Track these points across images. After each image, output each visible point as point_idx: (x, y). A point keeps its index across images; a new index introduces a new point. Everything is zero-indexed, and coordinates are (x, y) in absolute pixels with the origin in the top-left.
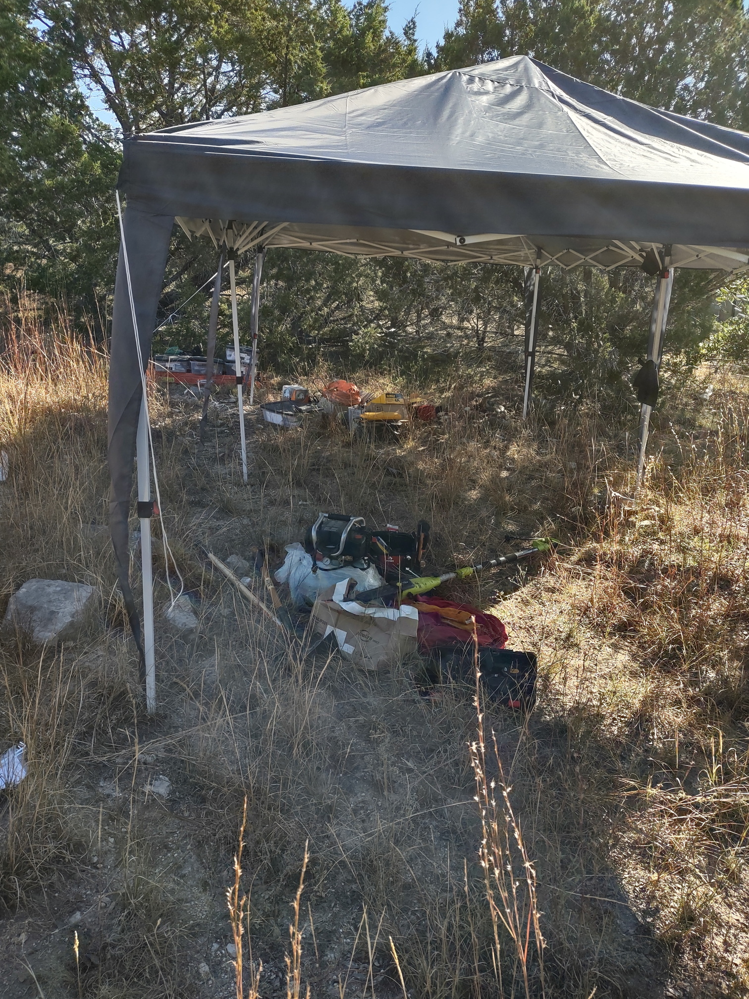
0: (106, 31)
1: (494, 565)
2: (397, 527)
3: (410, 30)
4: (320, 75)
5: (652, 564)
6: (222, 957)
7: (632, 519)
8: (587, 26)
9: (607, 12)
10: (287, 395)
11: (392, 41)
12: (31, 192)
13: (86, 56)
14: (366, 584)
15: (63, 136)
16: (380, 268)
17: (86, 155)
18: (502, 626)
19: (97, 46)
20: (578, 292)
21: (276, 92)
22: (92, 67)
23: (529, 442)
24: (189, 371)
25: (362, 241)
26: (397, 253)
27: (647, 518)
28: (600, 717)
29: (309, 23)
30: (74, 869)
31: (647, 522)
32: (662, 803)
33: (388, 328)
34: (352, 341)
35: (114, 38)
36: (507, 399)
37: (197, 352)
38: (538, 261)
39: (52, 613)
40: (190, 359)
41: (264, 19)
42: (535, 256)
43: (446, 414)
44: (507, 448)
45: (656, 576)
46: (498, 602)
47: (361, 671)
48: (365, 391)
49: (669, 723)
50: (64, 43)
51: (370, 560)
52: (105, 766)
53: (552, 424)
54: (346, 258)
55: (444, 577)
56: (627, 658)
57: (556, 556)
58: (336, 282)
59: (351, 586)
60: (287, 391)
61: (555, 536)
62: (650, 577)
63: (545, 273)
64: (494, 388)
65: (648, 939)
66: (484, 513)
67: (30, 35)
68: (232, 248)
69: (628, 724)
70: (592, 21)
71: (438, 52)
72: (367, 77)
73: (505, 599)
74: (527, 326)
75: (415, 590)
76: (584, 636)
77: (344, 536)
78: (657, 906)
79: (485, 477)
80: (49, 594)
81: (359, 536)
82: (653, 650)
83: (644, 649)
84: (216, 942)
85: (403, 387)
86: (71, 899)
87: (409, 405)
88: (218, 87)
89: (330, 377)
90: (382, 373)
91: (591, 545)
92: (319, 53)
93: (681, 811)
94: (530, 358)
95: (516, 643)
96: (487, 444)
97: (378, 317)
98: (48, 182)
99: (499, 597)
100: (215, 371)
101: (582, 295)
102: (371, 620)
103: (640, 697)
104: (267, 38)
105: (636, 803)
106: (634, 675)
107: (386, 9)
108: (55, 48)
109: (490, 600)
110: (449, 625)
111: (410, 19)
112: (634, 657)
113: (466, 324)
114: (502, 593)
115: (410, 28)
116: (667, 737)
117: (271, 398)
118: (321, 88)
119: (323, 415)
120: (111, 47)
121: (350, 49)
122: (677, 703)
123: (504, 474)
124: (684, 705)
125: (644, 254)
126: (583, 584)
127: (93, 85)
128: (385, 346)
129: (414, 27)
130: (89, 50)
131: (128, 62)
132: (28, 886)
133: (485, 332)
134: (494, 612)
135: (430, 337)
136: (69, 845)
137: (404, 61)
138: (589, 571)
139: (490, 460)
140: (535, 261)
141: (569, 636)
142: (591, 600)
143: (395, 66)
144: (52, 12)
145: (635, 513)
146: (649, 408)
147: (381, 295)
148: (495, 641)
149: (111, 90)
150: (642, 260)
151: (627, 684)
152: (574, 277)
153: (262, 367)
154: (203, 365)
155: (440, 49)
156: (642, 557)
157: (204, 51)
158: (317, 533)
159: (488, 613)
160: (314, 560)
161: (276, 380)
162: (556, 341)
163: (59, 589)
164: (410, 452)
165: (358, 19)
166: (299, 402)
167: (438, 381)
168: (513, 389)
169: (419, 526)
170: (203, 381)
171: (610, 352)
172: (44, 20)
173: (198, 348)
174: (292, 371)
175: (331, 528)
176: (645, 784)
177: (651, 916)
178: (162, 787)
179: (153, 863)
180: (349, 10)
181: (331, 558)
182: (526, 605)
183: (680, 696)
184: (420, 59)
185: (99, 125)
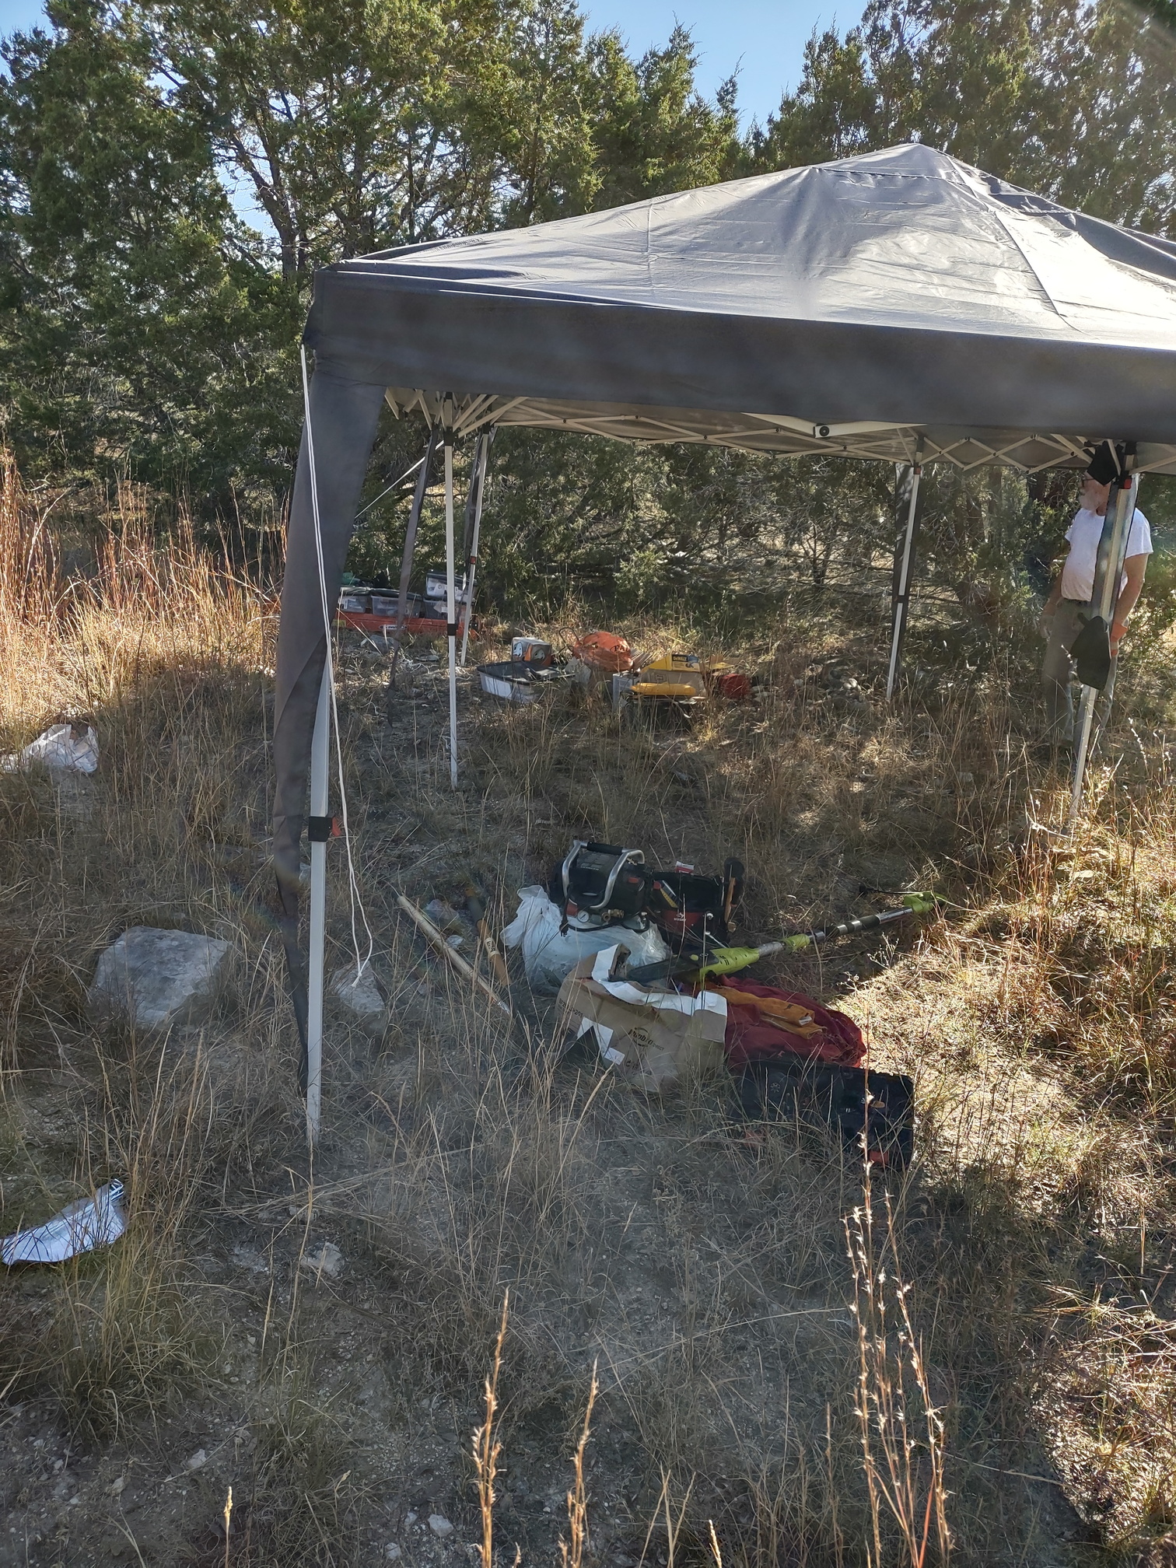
0: (264, 93)
1: (844, 933)
2: (692, 867)
3: (726, 95)
4: (586, 162)
5: (1095, 941)
6: (421, 1535)
7: (1064, 866)
8: (1007, 95)
9: (1038, 73)
10: (519, 652)
11: (700, 112)
12: (142, 333)
13: (233, 129)
14: (644, 955)
15: (193, 251)
16: (667, 460)
17: (227, 278)
18: (857, 1031)
19: (250, 115)
20: (979, 504)
21: (515, 185)
22: (240, 146)
23: (897, 737)
24: (368, 611)
25: (643, 419)
26: (696, 438)
27: (1088, 866)
28: (1015, 1184)
29: (575, 82)
30: (196, 1382)
31: (1088, 874)
32: (1117, 1329)
33: (674, 551)
34: (619, 570)
35: (276, 103)
36: (863, 668)
37: (380, 581)
38: (919, 455)
39: (166, 979)
40: (371, 593)
41: (505, 75)
42: (913, 447)
43: (766, 689)
44: (861, 746)
45: (1103, 960)
46: (848, 992)
47: (636, 1092)
48: (639, 650)
49: (1126, 1199)
50: (201, 111)
51: (650, 918)
52: (242, 1223)
53: (934, 710)
54: (616, 444)
55: (765, 949)
56: (1056, 1091)
57: (942, 921)
58: (598, 479)
59: (621, 957)
60: (519, 647)
61: (939, 890)
62: (1092, 960)
63: (928, 473)
64: (840, 650)
65: (1096, 1547)
66: (827, 848)
67: (149, 97)
68: (449, 428)
69: (1059, 1198)
70: (1016, 87)
71: (771, 131)
72: (660, 165)
73: (860, 987)
74: (898, 556)
75: (719, 967)
76: (989, 1055)
77: (611, 879)
78: (1110, 1496)
79: (827, 789)
80: (160, 951)
81: (635, 880)
82: (1098, 1081)
83: (1084, 1078)
84: (412, 1510)
85: (698, 645)
86: (192, 1429)
87: (708, 674)
88: (429, 178)
89: (584, 625)
90: (664, 622)
91: (996, 906)
92: (586, 129)
93: (1149, 1344)
94: (900, 606)
95: (879, 1060)
96: (829, 739)
97: (659, 535)
98: (168, 319)
99: (850, 984)
100: (409, 612)
101: (984, 508)
102: (653, 1013)
103: (1078, 1155)
104: (509, 105)
105: (1076, 1327)
106: (1068, 1118)
107: (692, 63)
108: (186, 117)
109: (836, 988)
110: (773, 1026)
111: (727, 79)
112: (1068, 1090)
113: (796, 547)
114: (856, 978)
115: (727, 92)
116: (1122, 1223)
117: (493, 656)
118: (589, 182)
119: (574, 685)
120: (270, 117)
121: (635, 123)
122: (1139, 1167)
123: (857, 787)
124: (1151, 1172)
125: (1093, 450)
126: (984, 967)
127: (240, 172)
128: (669, 579)
129: (734, 91)
130: (237, 121)
131: (296, 139)
132: (129, 1405)
133: (825, 562)
134: (844, 1007)
135: (740, 566)
136: (190, 1345)
137: (717, 141)
138: (997, 948)
139: (834, 765)
140: (914, 454)
141: (964, 1053)
142: (1000, 997)
143: (702, 148)
144: (185, 64)
145: (1071, 857)
146: (1094, 691)
147: (670, 502)
148: (847, 1054)
149: (266, 180)
150: (1088, 460)
151: (1057, 1133)
152: (973, 481)
153: (480, 607)
154: (390, 602)
155: (775, 127)
156: (1080, 928)
157: (410, 124)
158: (571, 872)
159: (834, 1008)
160: (564, 914)
161: (500, 628)
162: (941, 580)
163: (175, 943)
164: (709, 747)
165: (649, 78)
166: (536, 664)
167: (750, 637)
168: (871, 653)
169: (727, 867)
170: (392, 627)
171: (1029, 601)
172: (172, 74)
173: (383, 576)
174: (526, 614)
175: (591, 864)
176: (1090, 1297)
177: (1100, 1511)
178: (327, 1261)
179: (316, 1381)
180: (636, 63)
181: (591, 912)
182: (894, 999)
183: (1143, 1155)
184: (741, 141)
185: (244, 232)
